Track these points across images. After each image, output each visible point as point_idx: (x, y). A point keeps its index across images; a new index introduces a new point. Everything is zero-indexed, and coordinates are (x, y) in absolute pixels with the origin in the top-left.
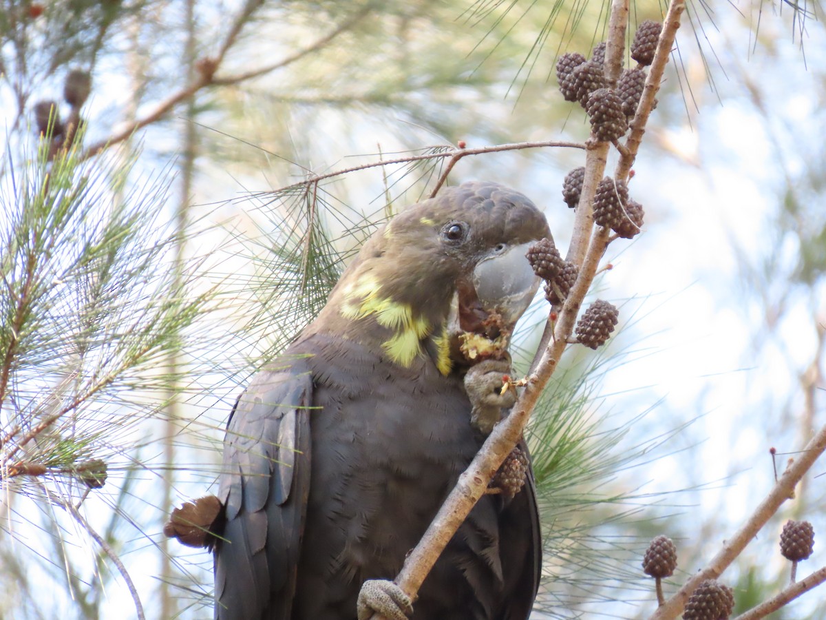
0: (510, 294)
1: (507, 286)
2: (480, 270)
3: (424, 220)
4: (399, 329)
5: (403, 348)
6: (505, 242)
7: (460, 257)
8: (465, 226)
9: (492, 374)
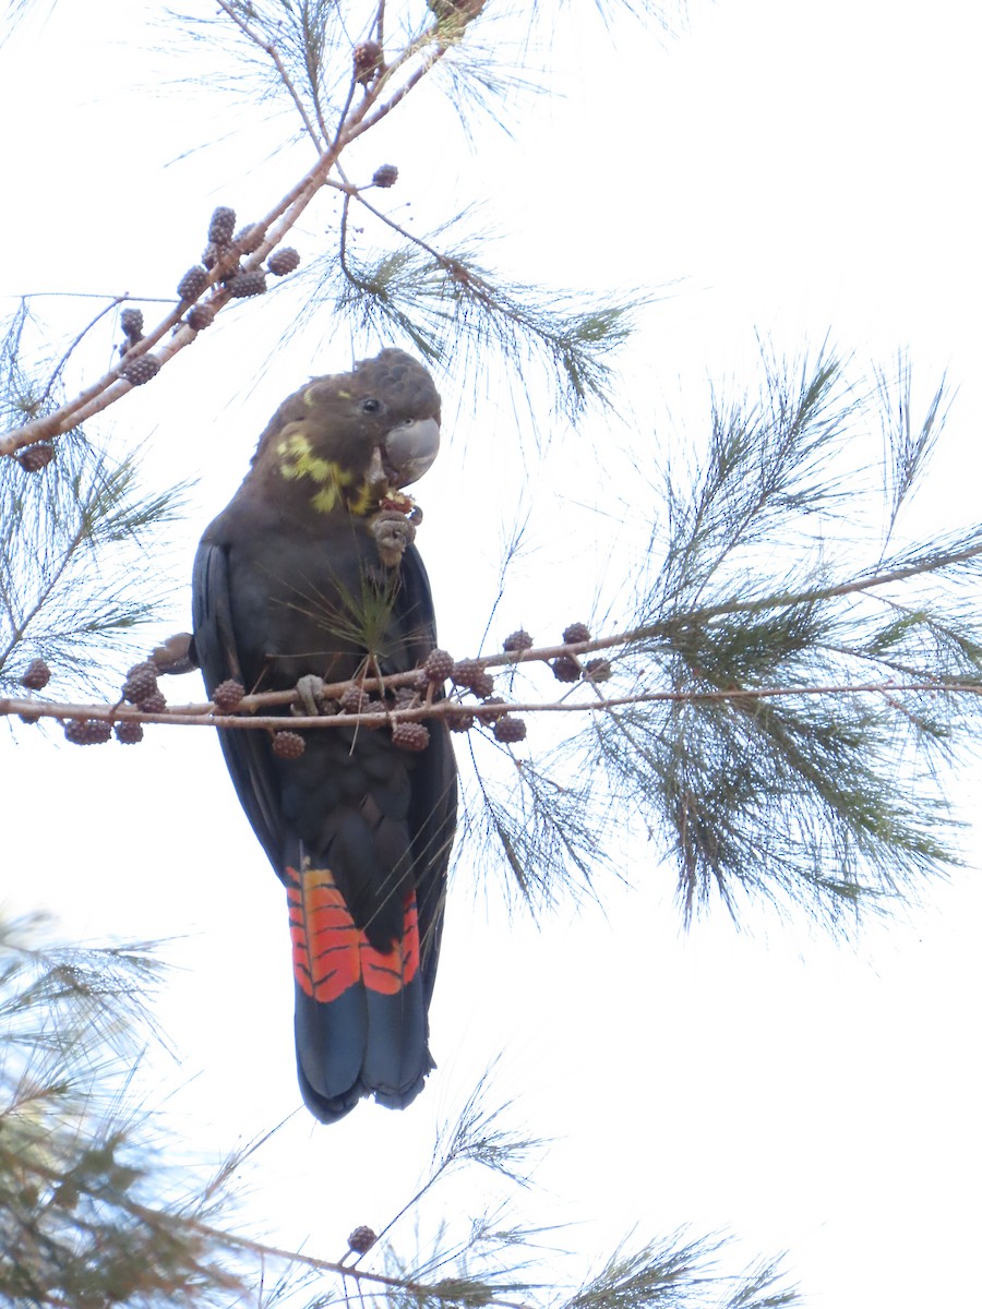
0: (417, 457)
1: (414, 451)
2: (392, 436)
3: (342, 394)
4: (325, 483)
5: (326, 500)
6: (413, 418)
7: (376, 425)
8: (381, 402)
9: (386, 522)
